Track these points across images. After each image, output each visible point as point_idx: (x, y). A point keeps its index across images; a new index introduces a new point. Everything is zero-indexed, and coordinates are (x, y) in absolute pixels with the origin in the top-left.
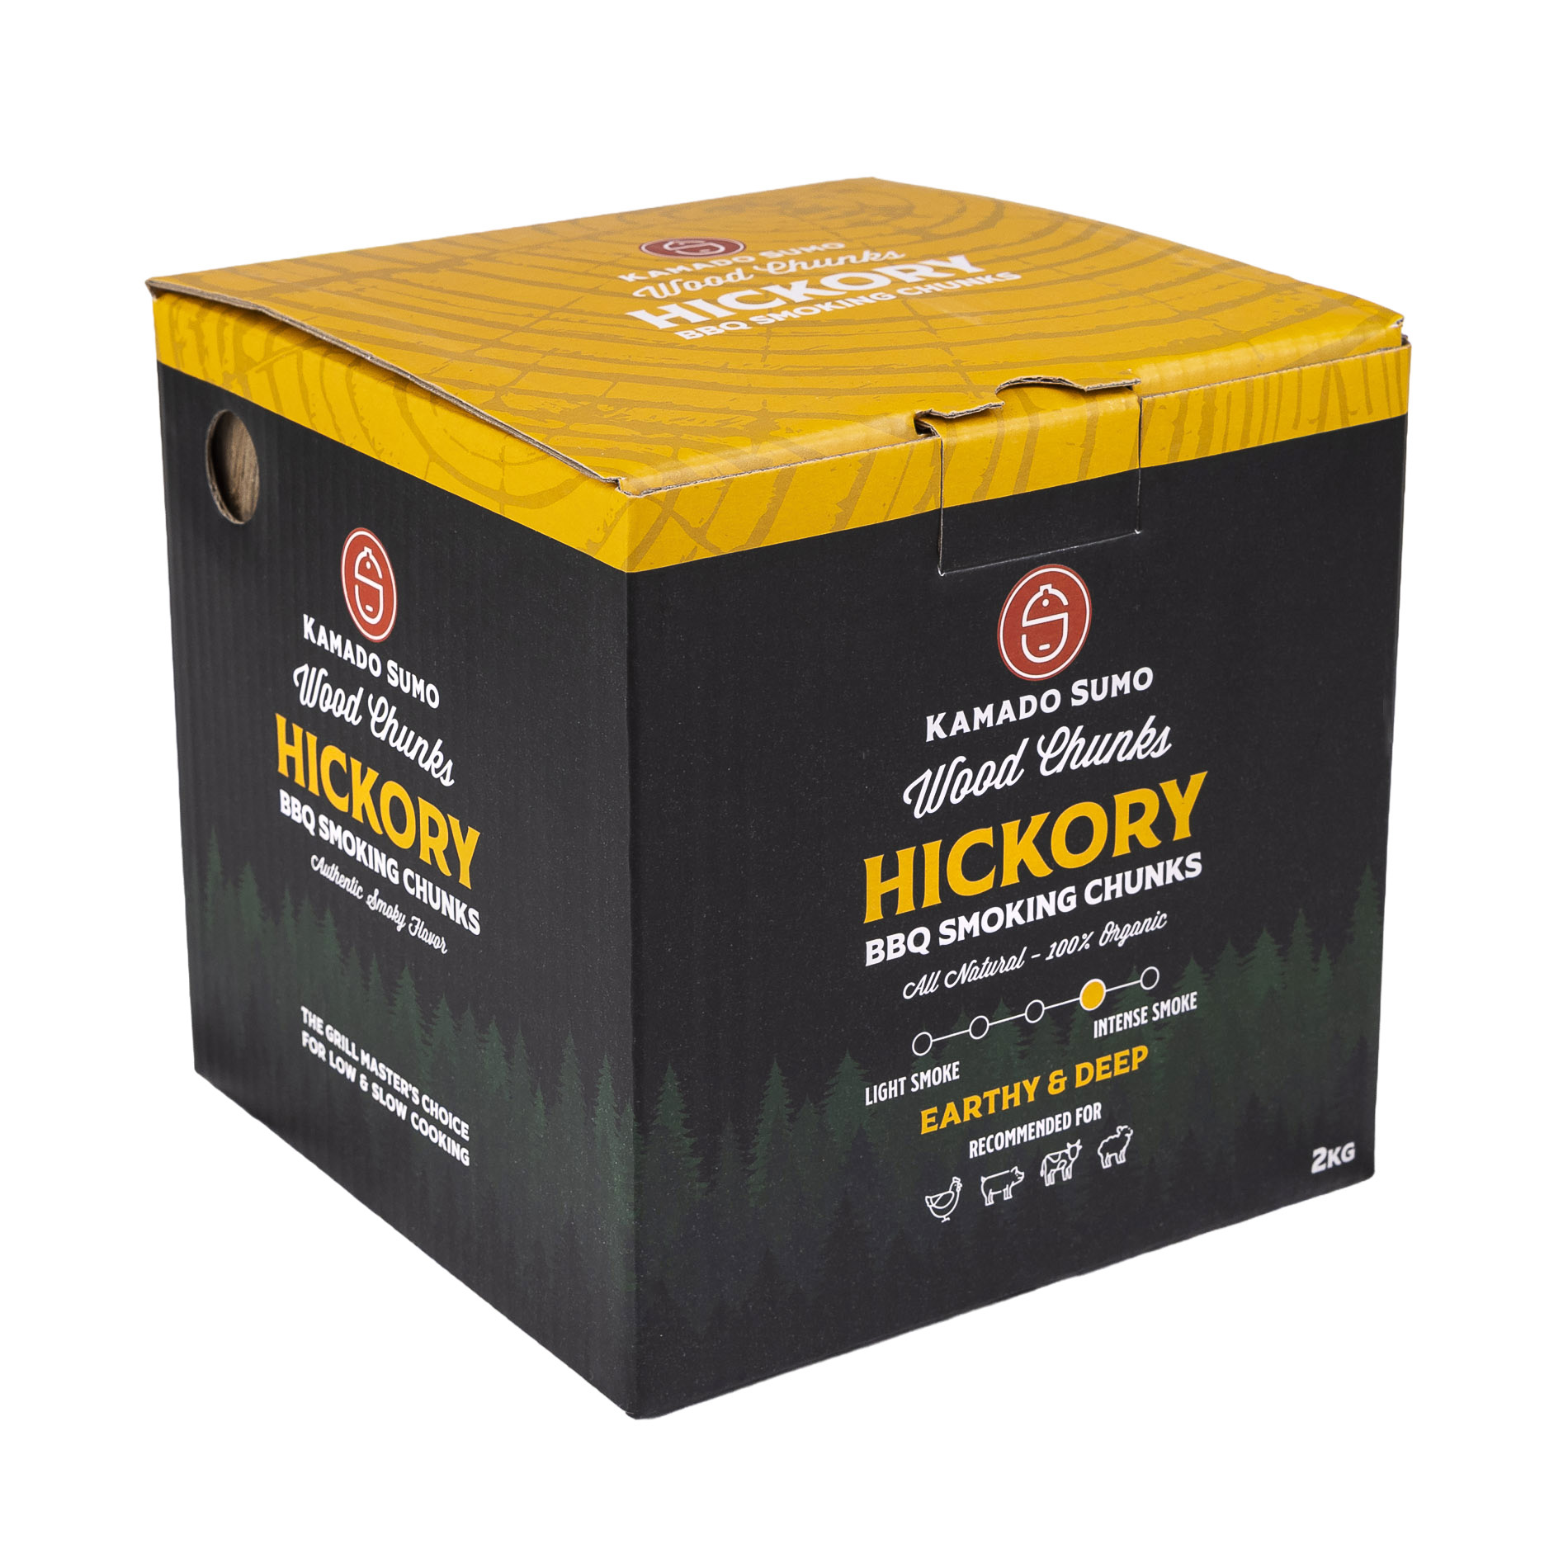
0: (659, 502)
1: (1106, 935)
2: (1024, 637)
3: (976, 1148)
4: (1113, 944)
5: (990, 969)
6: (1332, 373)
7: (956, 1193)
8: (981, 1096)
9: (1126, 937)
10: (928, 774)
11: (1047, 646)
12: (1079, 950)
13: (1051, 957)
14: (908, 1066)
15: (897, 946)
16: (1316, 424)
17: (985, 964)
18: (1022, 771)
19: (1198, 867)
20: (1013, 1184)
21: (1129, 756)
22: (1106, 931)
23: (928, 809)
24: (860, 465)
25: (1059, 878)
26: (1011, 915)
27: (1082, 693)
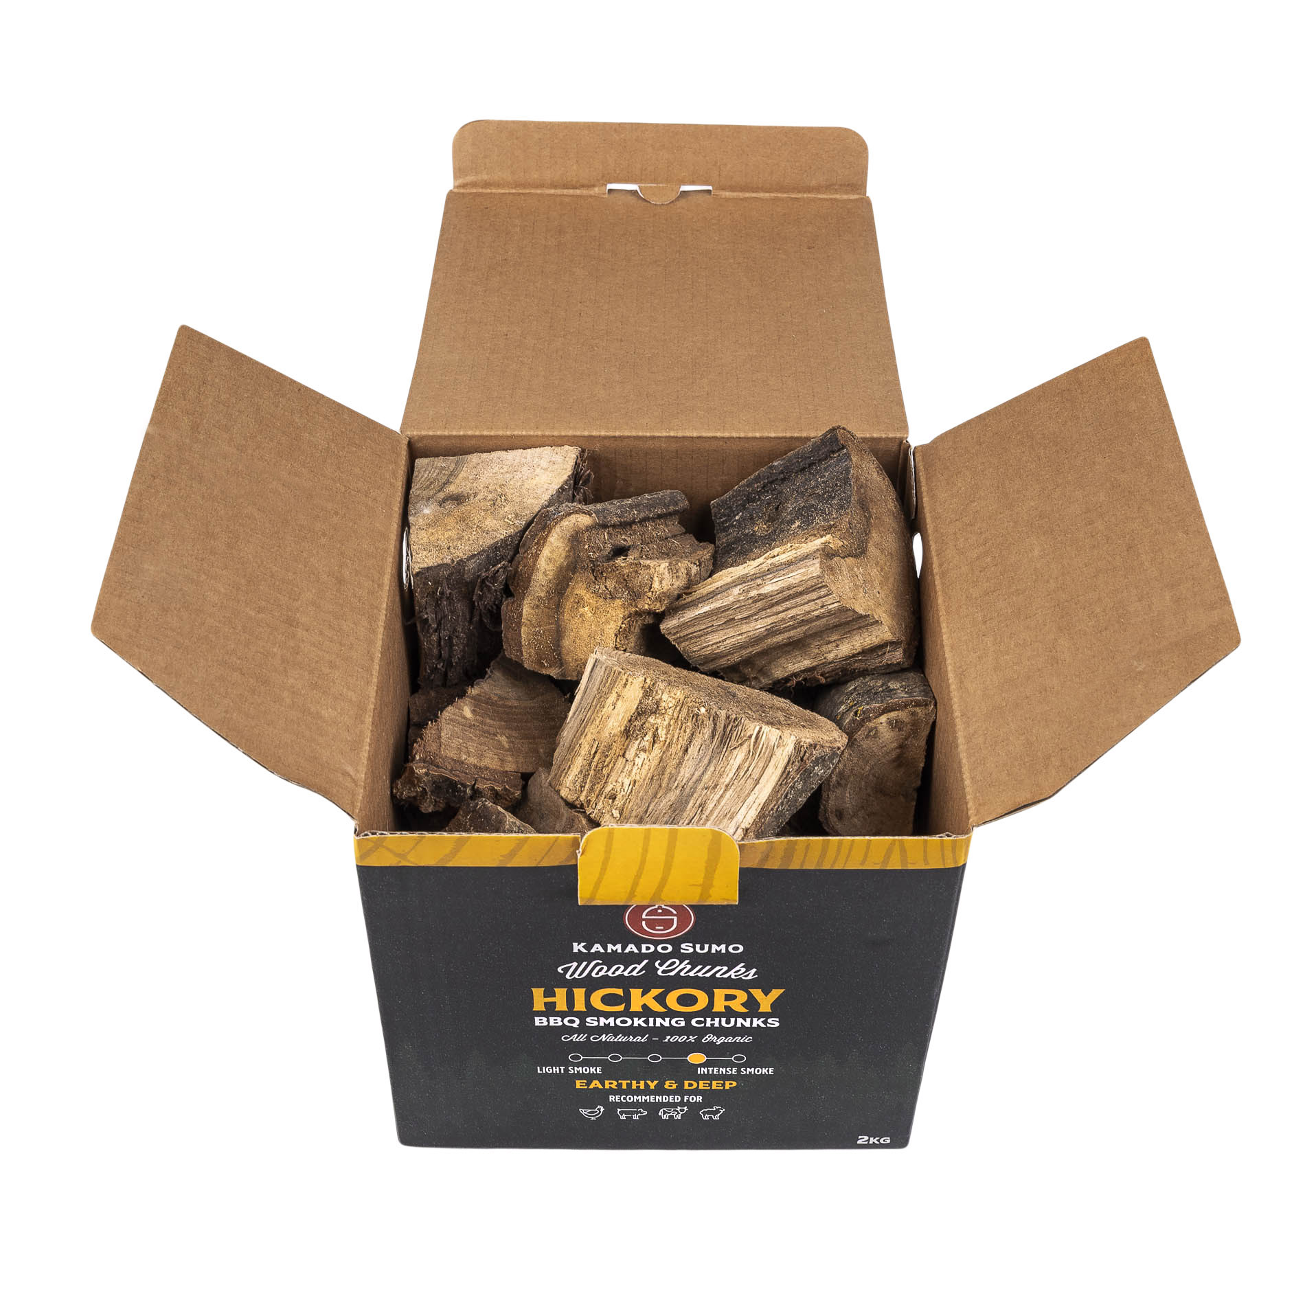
0: (372, 841)
1: (707, 1039)
2: (644, 923)
3: (612, 1098)
4: (712, 1043)
5: (621, 1038)
6: (897, 843)
7: (600, 1112)
8: (617, 1082)
9: (722, 1041)
10: (575, 964)
11: (662, 928)
12: (687, 1041)
13: (666, 1040)
14: (567, 1064)
15: (555, 1022)
16: (880, 864)
17: (618, 1037)
18: (644, 972)
19: (777, 1024)
20: (639, 1115)
21: (726, 976)
22: (707, 1037)
23: (576, 976)
24: (518, 842)
25: (671, 1014)
26: (638, 1022)
27: (687, 948)
